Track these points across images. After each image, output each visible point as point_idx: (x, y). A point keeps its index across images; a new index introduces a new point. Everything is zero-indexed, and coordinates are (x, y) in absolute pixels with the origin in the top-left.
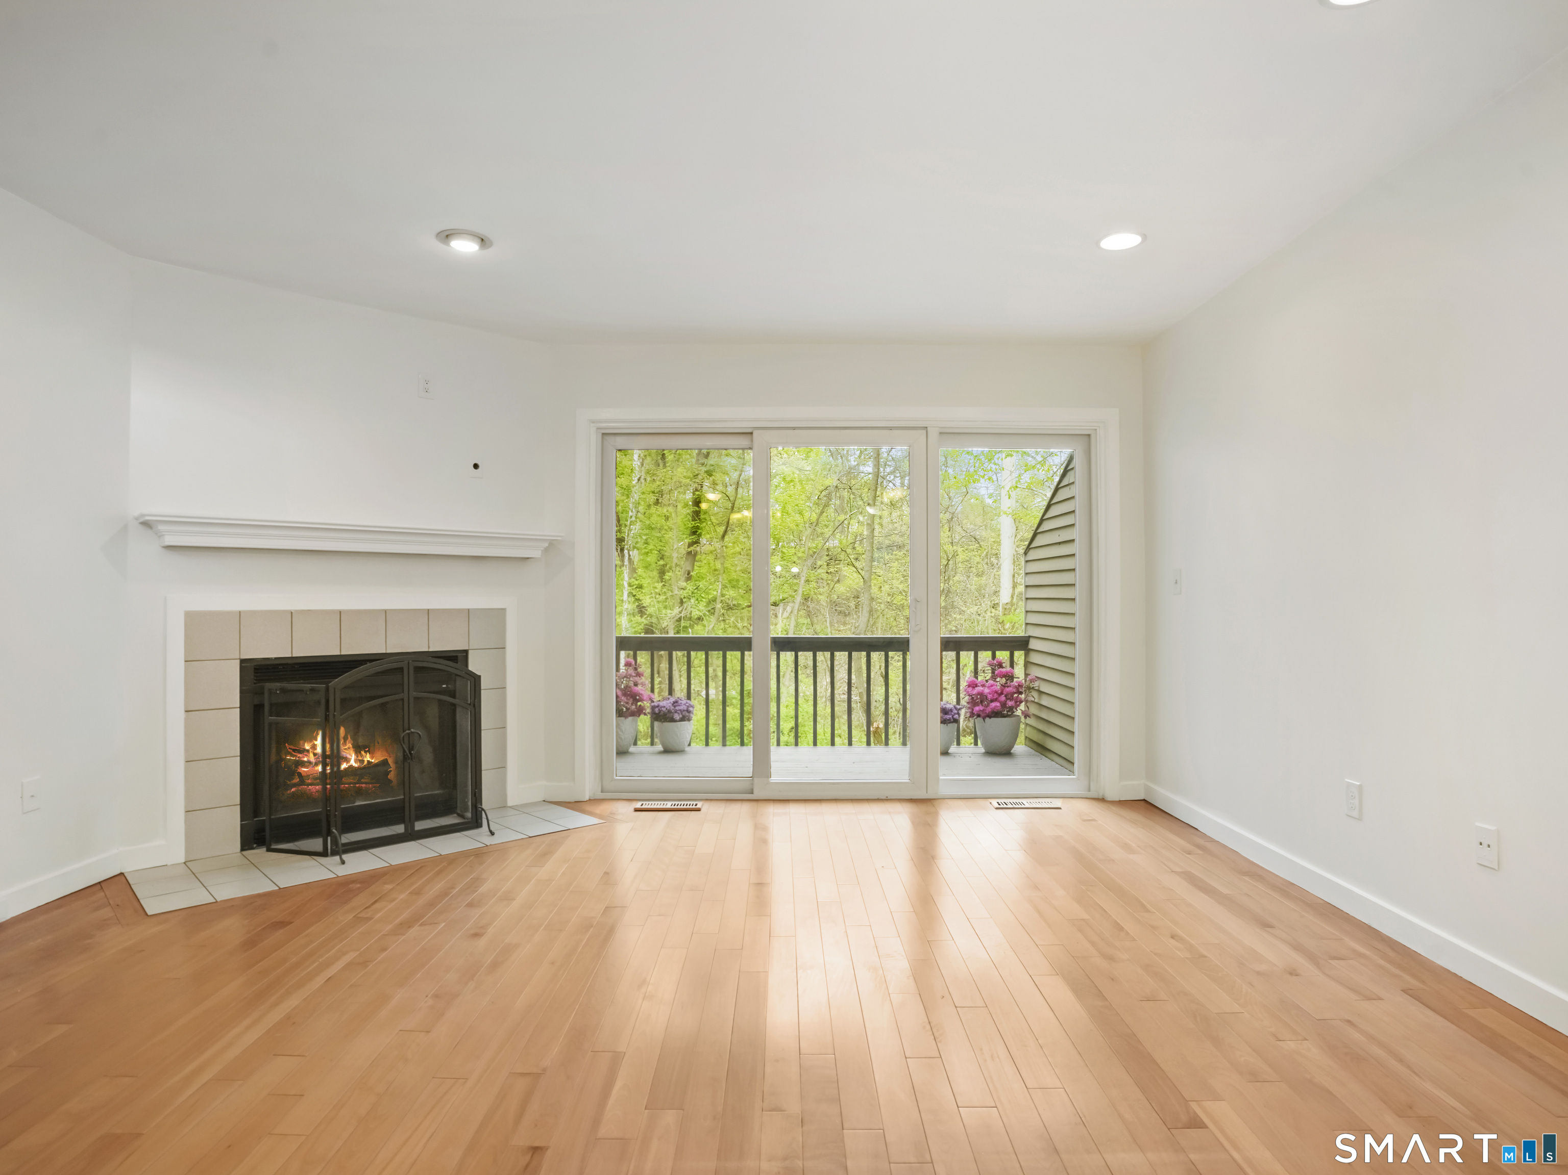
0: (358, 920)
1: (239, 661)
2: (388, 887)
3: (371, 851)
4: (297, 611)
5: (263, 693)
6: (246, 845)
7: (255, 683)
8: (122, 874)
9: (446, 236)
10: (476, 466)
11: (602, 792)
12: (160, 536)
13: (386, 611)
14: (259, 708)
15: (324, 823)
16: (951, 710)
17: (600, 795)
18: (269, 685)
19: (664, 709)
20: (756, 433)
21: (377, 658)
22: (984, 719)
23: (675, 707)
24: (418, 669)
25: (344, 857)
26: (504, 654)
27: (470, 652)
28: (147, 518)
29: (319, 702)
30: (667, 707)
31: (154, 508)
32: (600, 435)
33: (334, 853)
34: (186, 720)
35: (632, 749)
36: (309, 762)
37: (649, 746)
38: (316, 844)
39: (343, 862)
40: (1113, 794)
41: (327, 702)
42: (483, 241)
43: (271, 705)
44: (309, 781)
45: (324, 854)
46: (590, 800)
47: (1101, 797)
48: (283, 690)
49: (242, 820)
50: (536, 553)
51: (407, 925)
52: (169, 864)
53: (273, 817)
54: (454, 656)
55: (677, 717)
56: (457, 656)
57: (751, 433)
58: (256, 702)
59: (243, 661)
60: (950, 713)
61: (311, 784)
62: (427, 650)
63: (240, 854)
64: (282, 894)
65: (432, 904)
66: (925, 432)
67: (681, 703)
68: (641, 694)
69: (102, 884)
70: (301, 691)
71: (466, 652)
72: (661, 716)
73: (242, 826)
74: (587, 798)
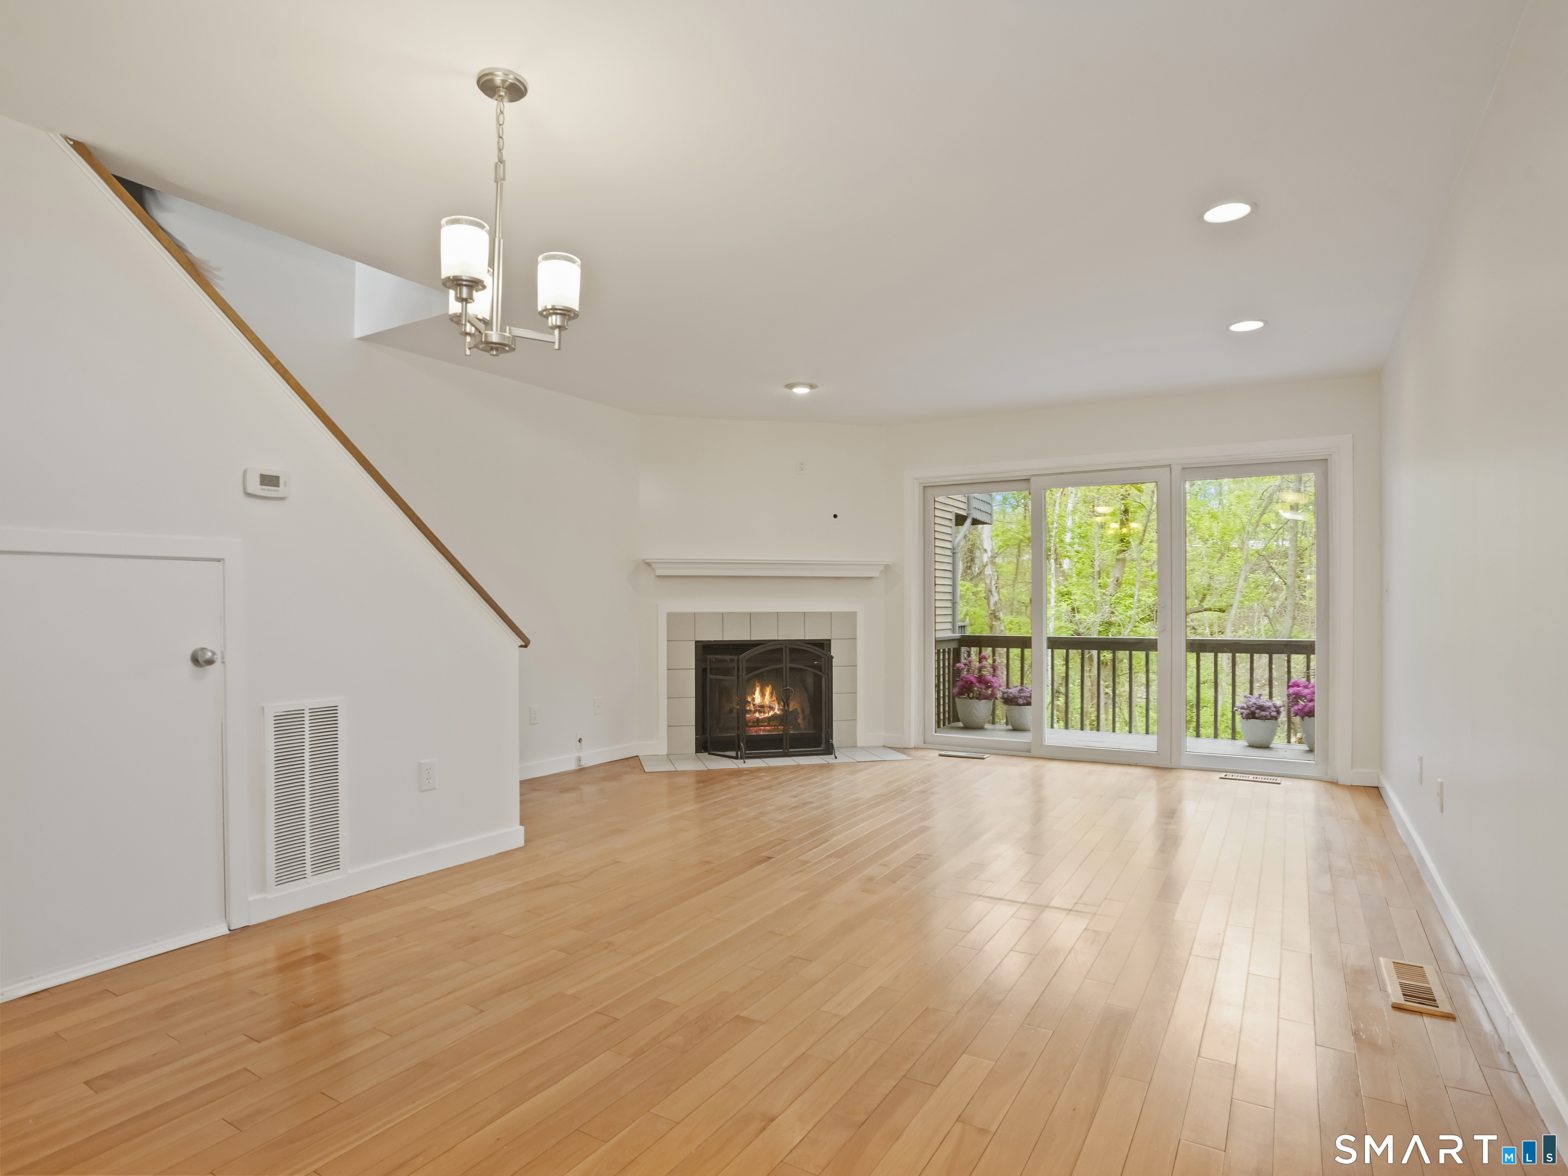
0: (740, 784)
1: (694, 642)
2: (762, 774)
3: (763, 759)
4: (726, 613)
5: (706, 661)
6: (698, 750)
7: (703, 655)
8: (637, 756)
9: (791, 386)
10: (835, 516)
11: (924, 743)
12: (654, 570)
13: (778, 613)
14: (705, 670)
15: (737, 742)
16: (1269, 708)
17: (922, 745)
18: (710, 657)
19: (1011, 695)
20: (1032, 479)
21: (764, 643)
22: (1302, 718)
23: (1020, 693)
24: (792, 650)
25: (746, 760)
26: (856, 643)
27: (832, 641)
28: (647, 561)
29: (734, 668)
30: (1014, 693)
31: (649, 556)
32: (922, 488)
33: (741, 758)
34: (668, 675)
35: (987, 726)
36: (750, 711)
37: (1005, 725)
38: (733, 754)
39: (745, 762)
40: (1346, 778)
41: (738, 668)
42: (812, 387)
43: (711, 669)
44: (751, 724)
45: (736, 758)
46: (914, 748)
47: (1335, 781)
48: (718, 661)
49: (696, 735)
50: (876, 574)
51: (763, 789)
52: (659, 754)
53: (712, 736)
54: (822, 643)
55: (1021, 701)
56: (823, 643)
57: (1029, 480)
58: (704, 666)
59: (697, 642)
60: (1268, 710)
61: (752, 726)
62: (803, 639)
63: (694, 754)
64: (709, 771)
65: (780, 783)
66: (1169, 468)
67: (1026, 691)
68: (993, 682)
69: (629, 759)
70: (725, 660)
71: (830, 640)
72: (1010, 701)
73: (696, 738)
74: (912, 746)
